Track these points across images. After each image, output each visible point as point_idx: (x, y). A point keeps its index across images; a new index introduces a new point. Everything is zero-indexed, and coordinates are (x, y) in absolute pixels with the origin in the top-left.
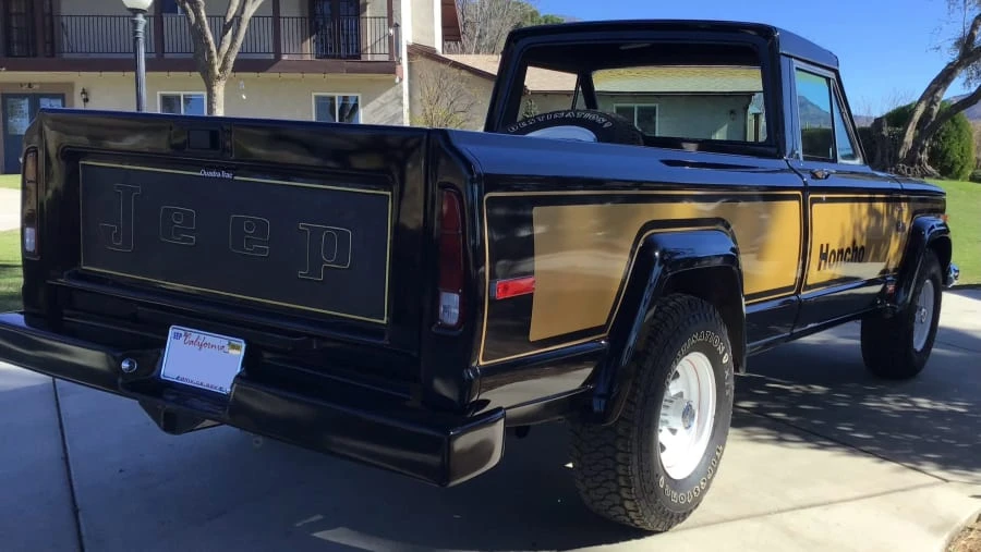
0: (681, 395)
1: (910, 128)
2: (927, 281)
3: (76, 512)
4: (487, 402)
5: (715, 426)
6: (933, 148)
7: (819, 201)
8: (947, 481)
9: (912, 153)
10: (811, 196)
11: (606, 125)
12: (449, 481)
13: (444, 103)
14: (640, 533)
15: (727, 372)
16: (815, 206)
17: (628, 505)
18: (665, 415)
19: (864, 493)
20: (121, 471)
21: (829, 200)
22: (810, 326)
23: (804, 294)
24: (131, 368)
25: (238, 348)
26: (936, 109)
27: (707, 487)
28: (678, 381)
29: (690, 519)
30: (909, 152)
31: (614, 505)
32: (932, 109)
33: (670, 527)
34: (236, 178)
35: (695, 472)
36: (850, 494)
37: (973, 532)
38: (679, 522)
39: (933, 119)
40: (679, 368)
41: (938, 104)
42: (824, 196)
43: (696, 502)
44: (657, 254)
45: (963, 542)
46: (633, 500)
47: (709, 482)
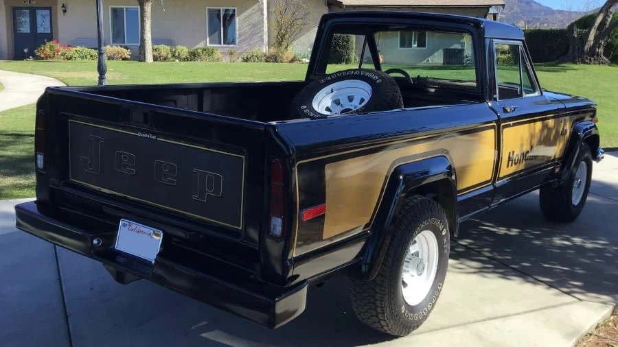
0: (417, 254)
1: (592, 32)
2: (583, 162)
3: (66, 317)
4: (297, 276)
5: (438, 271)
6: (608, 43)
7: (509, 126)
8: (581, 300)
9: (593, 48)
10: (503, 124)
11: (378, 82)
12: (275, 325)
13: (289, 13)
14: (390, 337)
15: (445, 240)
16: (505, 130)
17: (382, 323)
18: (407, 267)
19: (528, 309)
20: (91, 289)
21: (514, 125)
22: (502, 200)
23: (498, 183)
24: (98, 243)
25: (158, 235)
26: (609, 20)
27: (432, 308)
28: (416, 245)
29: (421, 328)
30: (591, 47)
31: (375, 322)
32: (607, 20)
33: (408, 333)
34: (158, 139)
35: (425, 299)
36: (521, 310)
37: (592, 336)
38: (414, 329)
39: (607, 26)
40: (416, 239)
41: (611, 16)
42: (511, 123)
43: (425, 317)
44: (401, 177)
45: (585, 344)
46: (385, 321)
47: (433, 306)
